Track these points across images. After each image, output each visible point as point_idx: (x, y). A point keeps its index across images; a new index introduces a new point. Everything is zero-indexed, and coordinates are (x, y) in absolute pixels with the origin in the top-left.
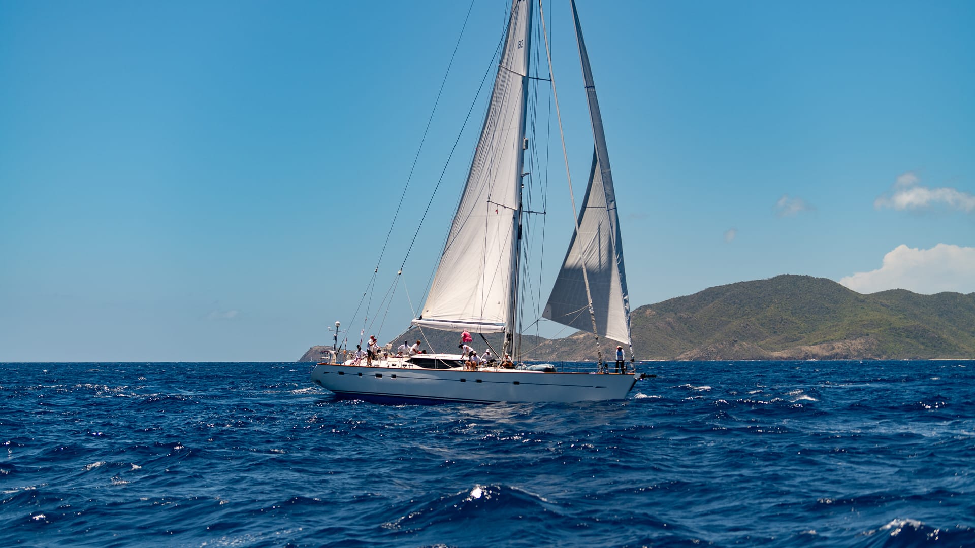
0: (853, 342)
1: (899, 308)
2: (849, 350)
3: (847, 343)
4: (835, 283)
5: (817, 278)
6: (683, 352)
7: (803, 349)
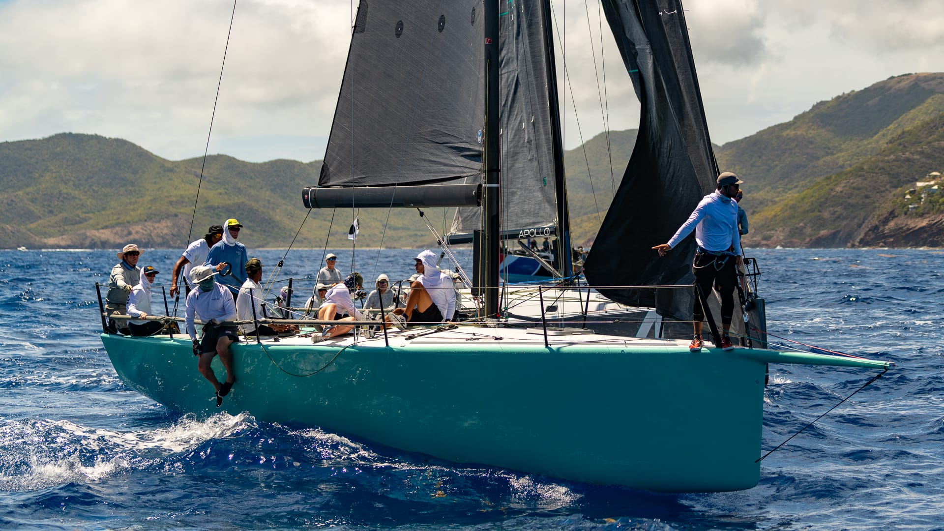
0: (156, 225)
1: (219, 181)
2: (151, 236)
3: (149, 227)
4: (134, 145)
5: (110, 138)
7: (88, 234)
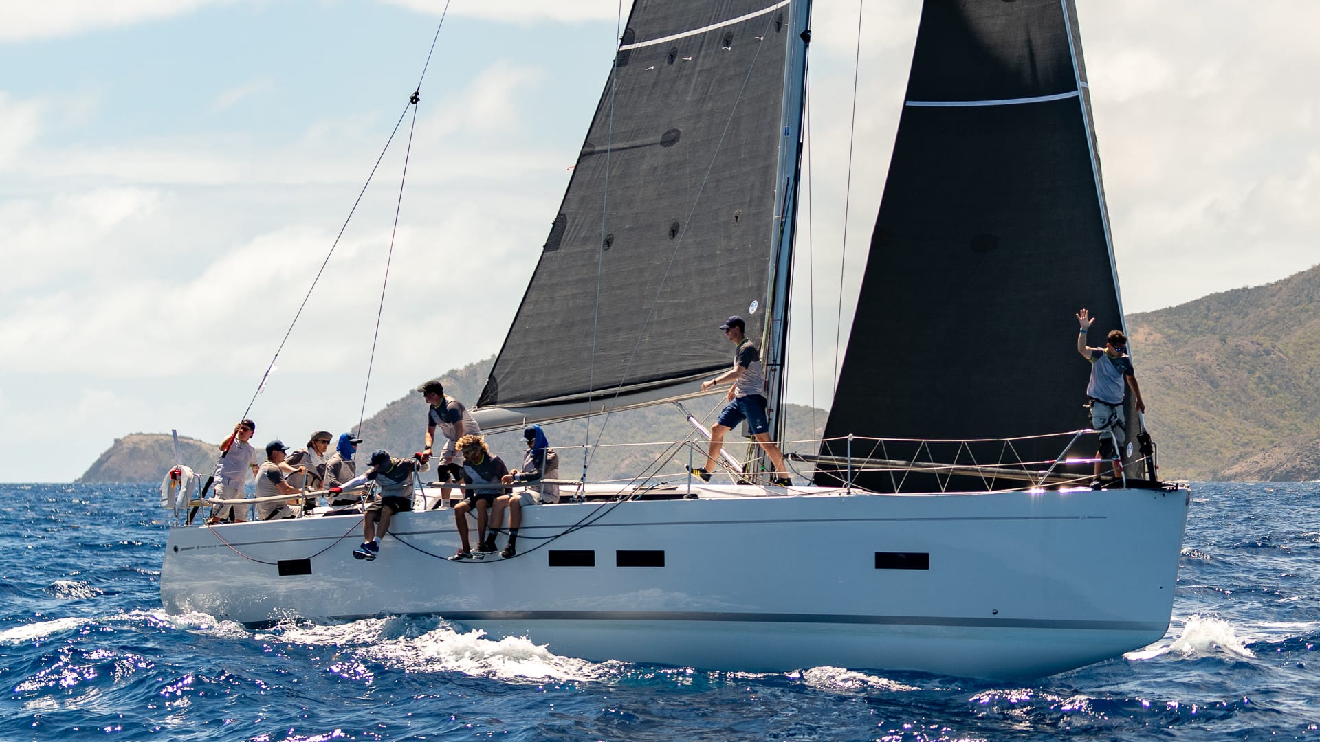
6: (1242, 457)
